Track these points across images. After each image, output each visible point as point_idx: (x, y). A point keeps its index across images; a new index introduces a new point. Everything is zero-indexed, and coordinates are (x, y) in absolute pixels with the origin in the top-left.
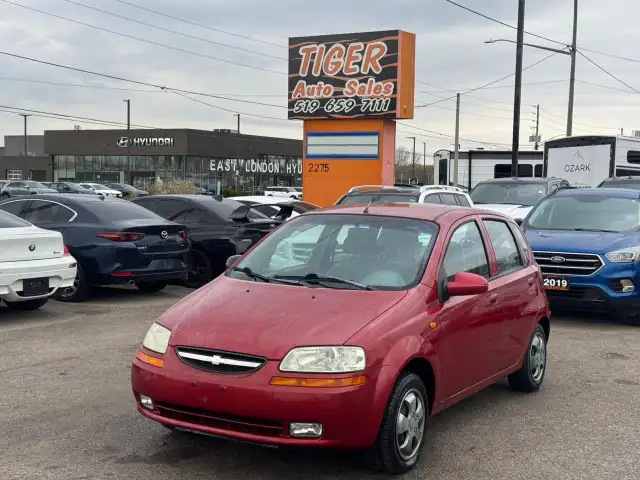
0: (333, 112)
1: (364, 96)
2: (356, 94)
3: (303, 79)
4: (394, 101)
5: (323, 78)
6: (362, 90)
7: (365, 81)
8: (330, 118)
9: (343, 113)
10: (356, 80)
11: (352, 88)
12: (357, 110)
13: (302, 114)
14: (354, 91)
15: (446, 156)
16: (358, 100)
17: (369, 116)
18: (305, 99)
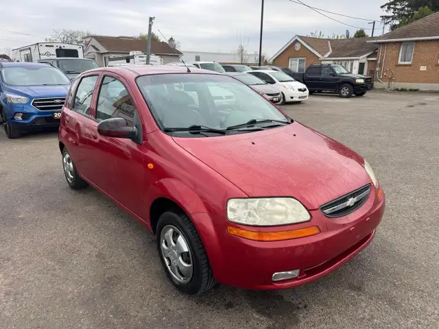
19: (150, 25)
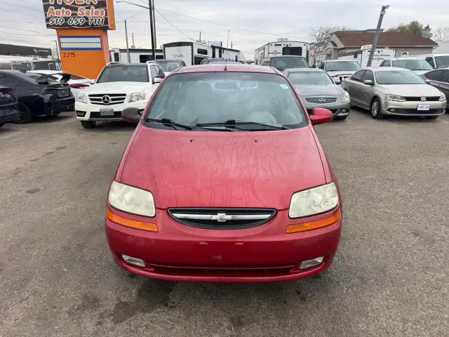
0: (73, 25)
1: (90, 16)
2: (85, 15)
3: (52, 5)
4: (106, 19)
5: (63, 5)
6: (88, 13)
7: (89, 8)
8: (71, 28)
9: (79, 25)
10: (84, 7)
11: (82, 12)
12: (86, 24)
13: (54, 25)
14: (83, 14)
15: (117, 51)
16: (87, 18)
17: (93, 28)
18: (56, 17)
19: (382, 16)
